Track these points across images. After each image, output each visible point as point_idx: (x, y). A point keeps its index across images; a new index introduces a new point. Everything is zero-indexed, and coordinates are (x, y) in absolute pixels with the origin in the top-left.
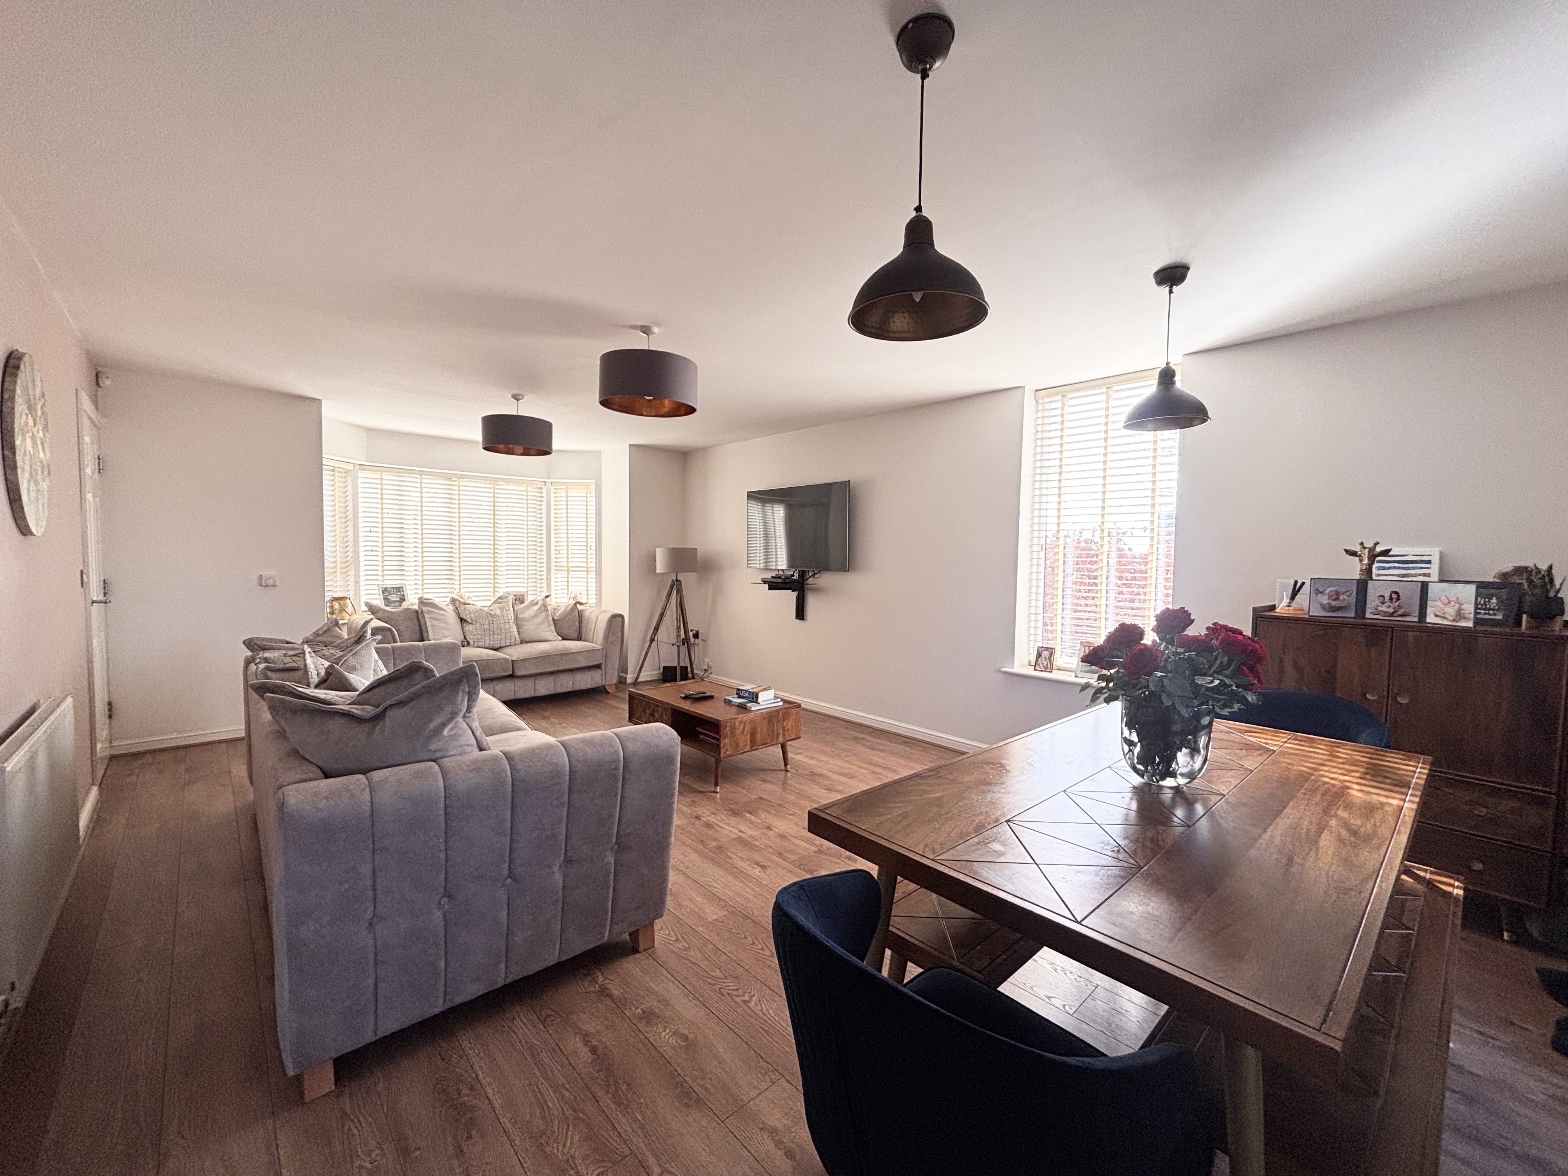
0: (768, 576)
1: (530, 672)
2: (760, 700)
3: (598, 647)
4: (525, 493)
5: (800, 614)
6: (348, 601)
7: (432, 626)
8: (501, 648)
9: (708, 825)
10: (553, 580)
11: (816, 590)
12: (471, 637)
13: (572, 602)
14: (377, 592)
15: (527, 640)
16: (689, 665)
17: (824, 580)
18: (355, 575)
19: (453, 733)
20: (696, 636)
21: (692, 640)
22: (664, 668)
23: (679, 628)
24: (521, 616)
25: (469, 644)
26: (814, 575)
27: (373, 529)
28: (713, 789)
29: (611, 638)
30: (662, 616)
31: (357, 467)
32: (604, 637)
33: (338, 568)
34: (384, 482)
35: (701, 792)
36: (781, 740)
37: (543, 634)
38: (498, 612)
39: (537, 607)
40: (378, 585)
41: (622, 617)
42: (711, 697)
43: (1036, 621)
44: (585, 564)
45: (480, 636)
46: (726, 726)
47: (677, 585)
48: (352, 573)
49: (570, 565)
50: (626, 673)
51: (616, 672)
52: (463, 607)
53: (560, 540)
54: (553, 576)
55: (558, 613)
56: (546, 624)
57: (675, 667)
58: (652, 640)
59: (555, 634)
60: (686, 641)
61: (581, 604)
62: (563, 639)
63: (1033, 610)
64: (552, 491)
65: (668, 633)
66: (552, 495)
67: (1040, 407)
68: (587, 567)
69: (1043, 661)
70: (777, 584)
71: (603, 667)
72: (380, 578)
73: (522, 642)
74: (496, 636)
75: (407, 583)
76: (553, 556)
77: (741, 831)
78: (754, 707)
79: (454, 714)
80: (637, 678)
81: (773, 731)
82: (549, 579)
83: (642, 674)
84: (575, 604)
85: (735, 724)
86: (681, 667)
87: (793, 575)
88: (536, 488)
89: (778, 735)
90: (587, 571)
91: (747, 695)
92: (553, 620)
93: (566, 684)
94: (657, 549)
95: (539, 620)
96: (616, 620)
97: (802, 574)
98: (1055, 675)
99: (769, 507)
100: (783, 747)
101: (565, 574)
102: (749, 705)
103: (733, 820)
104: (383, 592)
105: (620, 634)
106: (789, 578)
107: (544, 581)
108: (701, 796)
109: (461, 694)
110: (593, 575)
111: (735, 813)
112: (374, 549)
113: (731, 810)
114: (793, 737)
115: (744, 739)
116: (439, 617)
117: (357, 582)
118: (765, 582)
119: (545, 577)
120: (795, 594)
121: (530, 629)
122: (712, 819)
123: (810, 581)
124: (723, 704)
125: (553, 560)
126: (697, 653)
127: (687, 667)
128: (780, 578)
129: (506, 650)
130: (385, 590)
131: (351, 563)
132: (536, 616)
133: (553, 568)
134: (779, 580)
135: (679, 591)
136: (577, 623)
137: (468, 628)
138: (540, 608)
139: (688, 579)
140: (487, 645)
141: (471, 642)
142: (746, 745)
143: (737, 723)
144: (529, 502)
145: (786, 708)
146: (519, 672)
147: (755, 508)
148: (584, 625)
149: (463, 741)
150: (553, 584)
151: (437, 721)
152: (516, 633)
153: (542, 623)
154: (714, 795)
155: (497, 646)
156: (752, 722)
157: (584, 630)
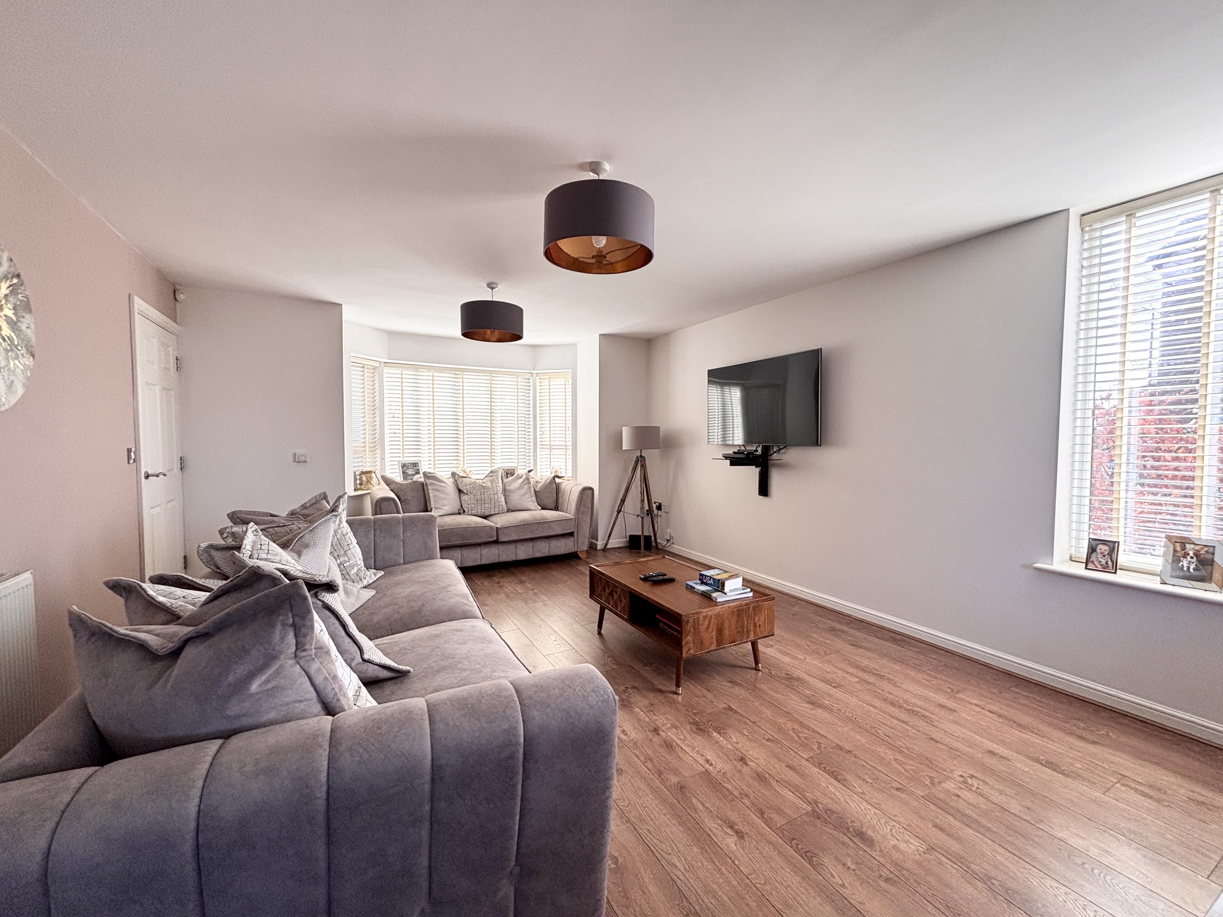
0: (730, 451)
1: (512, 538)
2: (726, 589)
3: (570, 516)
4: (516, 383)
5: (764, 490)
6: (373, 475)
7: (434, 496)
8: (490, 515)
9: (668, 745)
10: (538, 457)
11: (781, 466)
12: (466, 506)
13: (553, 475)
14: (397, 467)
15: (513, 509)
16: (652, 535)
17: (791, 455)
18: (381, 454)
19: (270, 686)
20: (659, 508)
21: (655, 511)
22: (631, 536)
23: (643, 501)
24: (508, 488)
25: (464, 511)
26: (780, 450)
27: (395, 415)
28: (674, 689)
29: (582, 509)
30: (627, 489)
31: (383, 364)
32: (576, 507)
33: (367, 447)
34: (404, 376)
35: (661, 691)
36: (752, 637)
37: (525, 503)
38: (489, 484)
39: (521, 480)
40: (399, 462)
41: (591, 489)
42: (672, 580)
43: (1080, 505)
44: (564, 443)
45: (473, 506)
46: (688, 621)
47: (641, 461)
48: (378, 451)
49: (552, 443)
50: (597, 540)
51: (587, 540)
52: (461, 479)
53: (544, 422)
54: (538, 453)
55: (539, 486)
56: (528, 495)
57: (640, 536)
58: (619, 511)
59: (536, 504)
60: (650, 512)
61: (560, 477)
62: (542, 509)
63: (1075, 492)
64: (538, 380)
65: (633, 504)
66: (538, 384)
67: (1087, 237)
68: (566, 445)
69: (1099, 558)
70: (738, 459)
71: (576, 533)
72: (401, 455)
73: (509, 511)
74: (486, 506)
75: (422, 459)
76: (538, 436)
77: (707, 761)
78: (719, 597)
79: (271, 658)
80: (606, 545)
81: (743, 627)
82: (535, 456)
83: (610, 541)
84: (554, 478)
85: (698, 619)
86: (645, 536)
87: (756, 451)
88: (525, 379)
89: (748, 632)
90: (566, 449)
91: (711, 582)
92: (535, 491)
93: (543, 549)
94: (624, 428)
95: (522, 492)
96: (587, 491)
97: (766, 449)
98: (1120, 578)
99: (727, 389)
100: (754, 645)
101: (548, 452)
102: (714, 595)
103: (699, 741)
104: (403, 467)
105: (590, 506)
106: (752, 453)
107: (532, 458)
108: (661, 697)
109: (279, 627)
110: (570, 452)
111: (700, 729)
112: (397, 431)
113: (696, 724)
114: (766, 634)
115: (709, 636)
116: (440, 488)
117: (383, 459)
118: (726, 457)
119: (531, 454)
120: (758, 470)
121: (516, 499)
122: (672, 735)
123: (775, 456)
124: (684, 589)
125: (538, 440)
126: (660, 523)
127: (650, 537)
128: (742, 453)
129: (493, 518)
130: (404, 466)
131: (378, 444)
132: (520, 488)
133: (539, 446)
134: (742, 456)
135: (644, 467)
136: (555, 495)
137: (465, 498)
138: (524, 480)
139: (652, 456)
140: (479, 513)
141: (466, 510)
142: (711, 644)
143: (701, 619)
144: (519, 390)
145: (757, 602)
146: (502, 539)
147: (715, 391)
148: (560, 496)
149: (290, 696)
150: (538, 460)
151: (241, 670)
152: (504, 503)
153: (526, 494)
154: (675, 697)
155: (487, 514)
156: (718, 616)
157: (560, 501)
